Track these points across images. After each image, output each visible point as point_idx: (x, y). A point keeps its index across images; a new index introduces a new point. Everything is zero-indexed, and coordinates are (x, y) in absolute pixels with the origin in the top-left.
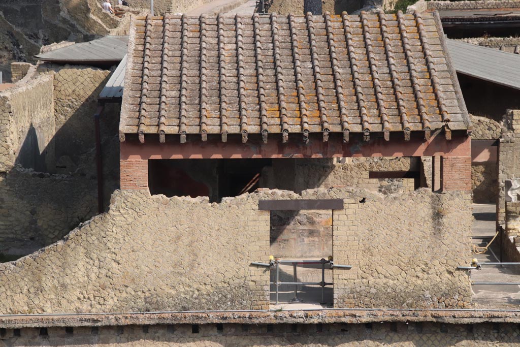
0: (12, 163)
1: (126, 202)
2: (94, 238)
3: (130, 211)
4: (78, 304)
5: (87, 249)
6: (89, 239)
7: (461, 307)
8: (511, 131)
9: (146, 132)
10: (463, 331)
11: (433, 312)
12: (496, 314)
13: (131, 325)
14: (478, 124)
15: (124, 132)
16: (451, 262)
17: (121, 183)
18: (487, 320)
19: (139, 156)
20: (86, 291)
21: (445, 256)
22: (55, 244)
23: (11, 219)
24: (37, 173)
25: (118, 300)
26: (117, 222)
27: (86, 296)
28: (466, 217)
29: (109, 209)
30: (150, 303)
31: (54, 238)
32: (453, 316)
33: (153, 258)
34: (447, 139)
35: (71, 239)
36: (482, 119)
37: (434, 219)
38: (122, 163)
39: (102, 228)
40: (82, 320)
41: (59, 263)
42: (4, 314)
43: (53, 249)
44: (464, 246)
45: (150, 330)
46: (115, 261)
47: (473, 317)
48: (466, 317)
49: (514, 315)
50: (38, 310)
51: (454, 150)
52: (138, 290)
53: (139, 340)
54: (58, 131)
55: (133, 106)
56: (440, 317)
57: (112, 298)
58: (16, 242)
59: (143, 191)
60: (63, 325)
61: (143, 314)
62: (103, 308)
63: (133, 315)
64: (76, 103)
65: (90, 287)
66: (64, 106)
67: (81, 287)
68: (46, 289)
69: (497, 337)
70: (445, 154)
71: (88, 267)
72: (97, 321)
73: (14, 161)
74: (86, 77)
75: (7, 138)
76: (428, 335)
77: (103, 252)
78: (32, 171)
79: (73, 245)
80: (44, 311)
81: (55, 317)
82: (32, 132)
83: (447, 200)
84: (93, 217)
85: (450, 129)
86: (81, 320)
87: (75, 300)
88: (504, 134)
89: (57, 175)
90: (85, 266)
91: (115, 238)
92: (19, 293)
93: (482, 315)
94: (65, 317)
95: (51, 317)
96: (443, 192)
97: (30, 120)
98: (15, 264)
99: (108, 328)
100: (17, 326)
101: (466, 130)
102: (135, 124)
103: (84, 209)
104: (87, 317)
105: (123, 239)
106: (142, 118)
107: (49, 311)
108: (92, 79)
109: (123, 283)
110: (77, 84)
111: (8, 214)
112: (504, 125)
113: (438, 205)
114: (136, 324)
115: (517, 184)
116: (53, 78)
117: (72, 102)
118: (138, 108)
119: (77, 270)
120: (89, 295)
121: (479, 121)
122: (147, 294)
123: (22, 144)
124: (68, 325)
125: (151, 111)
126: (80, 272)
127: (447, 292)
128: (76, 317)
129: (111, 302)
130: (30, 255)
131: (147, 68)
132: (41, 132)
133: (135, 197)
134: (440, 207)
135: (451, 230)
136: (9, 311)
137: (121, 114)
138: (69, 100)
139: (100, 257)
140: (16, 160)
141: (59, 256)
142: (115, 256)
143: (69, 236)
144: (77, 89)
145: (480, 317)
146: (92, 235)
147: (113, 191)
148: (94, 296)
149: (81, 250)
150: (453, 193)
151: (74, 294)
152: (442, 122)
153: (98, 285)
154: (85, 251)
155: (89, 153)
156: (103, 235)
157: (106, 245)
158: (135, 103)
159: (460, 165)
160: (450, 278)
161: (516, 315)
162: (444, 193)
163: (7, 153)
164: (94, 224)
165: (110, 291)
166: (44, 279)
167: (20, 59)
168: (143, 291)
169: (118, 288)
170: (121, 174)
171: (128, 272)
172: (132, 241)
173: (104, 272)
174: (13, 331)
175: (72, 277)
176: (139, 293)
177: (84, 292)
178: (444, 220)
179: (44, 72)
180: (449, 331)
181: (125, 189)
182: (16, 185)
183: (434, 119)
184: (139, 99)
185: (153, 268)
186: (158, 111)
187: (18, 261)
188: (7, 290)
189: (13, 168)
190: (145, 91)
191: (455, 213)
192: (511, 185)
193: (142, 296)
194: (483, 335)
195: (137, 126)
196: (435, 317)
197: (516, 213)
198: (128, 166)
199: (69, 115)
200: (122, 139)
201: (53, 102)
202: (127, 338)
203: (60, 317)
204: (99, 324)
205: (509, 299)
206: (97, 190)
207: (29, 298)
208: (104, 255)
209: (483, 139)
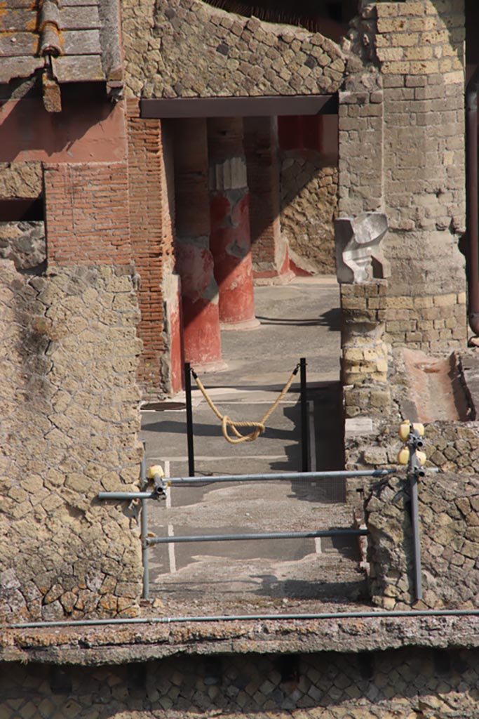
7: (110, 613)
8: (374, 69)
10: (117, 686)
11: (22, 635)
12: (207, 629)
14: (278, 49)
16: (78, 481)
18: (182, 648)
21: (61, 463)
28: (120, 343)
32: (80, 642)
34: (50, 109)
36: (289, 30)
37: (24, 354)
44: (116, 430)
47: (138, 642)
48: (119, 645)
49: (260, 629)
51: (77, 144)
56: (42, 648)
69: (217, 697)
70: (50, 155)
76: (10, 702)
83: (62, 295)
85: (55, 79)
88: (352, 77)
93: (166, 635)
96: (50, 270)
101: (103, 83)
112: (352, 49)
113: (35, 310)
115: (370, 228)
121: (280, 37)
127: (69, 571)
134: (42, 316)
135: (75, 385)
145: (161, 642)
150: (79, 272)
152: (37, 56)
159: (95, 188)
160: (77, 530)
161: (266, 630)
162: (52, 275)
178: (55, 355)
180: (75, 686)
183: (16, 48)
191: (87, 335)
192: (351, 234)
194: (176, 692)
196: (25, 648)
197: (369, 317)
205: (268, 579)
209: (294, 93)
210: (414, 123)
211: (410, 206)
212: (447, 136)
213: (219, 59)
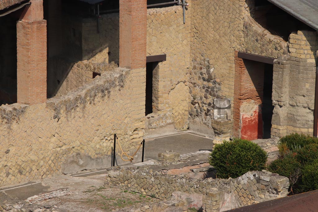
8: (289, 54)
14: (269, 43)
209: (272, 57)
210: (297, 73)
211: (295, 98)
212: (307, 79)
213: (256, 43)
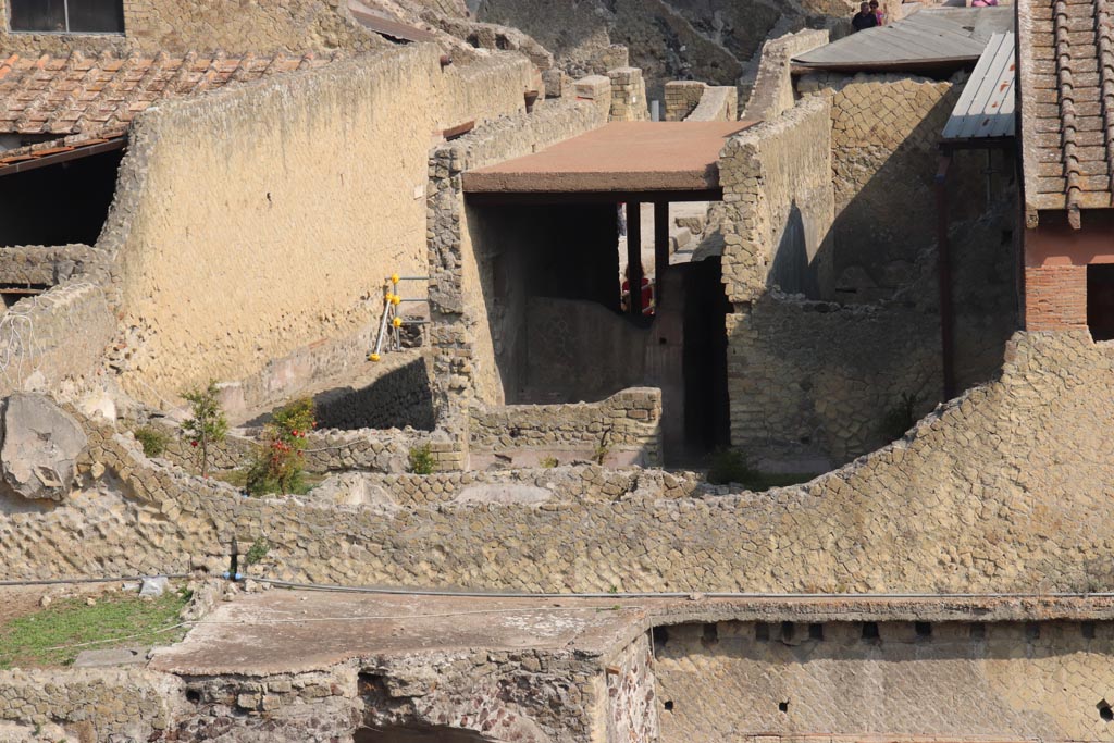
0: (761, 285)
1: (1039, 357)
2: (970, 434)
3: (1048, 377)
4: (939, 575)
5: (955, 458)
6: (960, 438)
9: (1085, 206)
13: (1058, 620)
15: (1037, 207)
17: (1029, 318)
19: (1067, 259)
20: (957, 547)
22: (889, 448)
23: (762, 399)
24: (815, 303)
25: (1025, 567)
26: (1020, 400)
27: (958, 559)
29: (1001, 373)
30: (1095, 575)
31: (850, 438)
33: (1102, 477)
35: (922, 438)
38: (1031, 273)
39: (988, 413)
40: (951, 609)
41: (897, 488)
42: (788, 592)
43: (884, 458)
45: (1097, 632)
46: (1017, 484)
50: (857, 585)
52: (1068, 546)
53: (1075, 652)
54: (840, 214)
55: (1046, 150)
57: (1013, 562)
58: (772, 447)
59: (1076, 333)
60: (911, 617)
61: (1082, 597)
62: (994, 582)
63: (1060, 600)
64: (878, 155)
65: (964, 539)
66: (852, 163)
67: (944, 539)
68: (872, 543)
71: (958, 496)
72: (984, 610)
73: (765, 280)
74: (899, 98)
75: (753, 232)
77: (991, 464)
78: (801, 300)
79: (926, 450)
80: (869, 587)
81: (895, 601)
82: (795, 217)
84: (967, 391)
86: (949, 608)
87: (934, 566)
89: (854, 306)
90: (952, 494)
91: (1016, 434)
92: (818, 551)
94: (914, 600)
95: (885, 601)
97: (791, 194)
98: (807, 490)
99: (1008, 625)
100: (818, 618)
102: (1058, 189)
103: (913, 376)
104: (962, 602)
105: (1032, 436)
106: (1073, 175)
107: (880, 587)
108: (913, 103)
109: (1035, 532)
110: (881, 114)
111: (757, 389)
114: (1068, 618)
116: (831, 103)
117: (870, 153)
118: (1060, 156)
119: (936, 502)
120: (963, 556)
122: (1090, 555)
123: (778, 244)
124: (923, 617)
125: (1089, 161)
126: (942, 508)
128: (937, 601)
129: (1010, 570)
130: (837, 471)
131: (1066, 69)
132: (811, 217)
133: (1058, 345)
136: (798, 586)
137: (1025, 169)
138: (863, 148)
139: (984, 476)
140: (769, 278)
141: (897, 472)
142: (1016, 472)
143: (917, 431)
144: (882, 125)
146: (966, 428)
147: (1011, 334)
148: (974, 558)
149: (943, 460)
151: (933, 553)
153: (982, 534)
154: (953, 462)
155: (922, 259)
156: (990, 428)
157: (996, 449)
158: (1052, 145)
163: (751, 262)
164: (971, 405)
165: (1007, 546)
166: (867, 521)
167: (680, 74)
168: (1079, 548)
169: (1024, 540)
170: (1028, 297)
171: (1046, 508)
172: (1051, 440)
173: (993, 506)
174: (807, 629)
175: (925, 518)
176: (1072, 552)
177: (953, 549)
179: (812, 91)
181: (1036, 329)
182: (771, 329)
184: (1058, 137)
185: (1102, 499)
186: (1105, 160)
187: (813, 483)
188: (792, 543)
189: (765, 293)
190: (1069, 118)
193: (1079, 558)
195: (1064, 193)
198: (1044, 281)
199: (864, 180)
200: (1032, 222)
201: (830, 156)
202: (1049, 648)
203: (904, 600)
204: (988, 617)
206: (939, 338)
207: (838, 560)
208: (993, 472)
